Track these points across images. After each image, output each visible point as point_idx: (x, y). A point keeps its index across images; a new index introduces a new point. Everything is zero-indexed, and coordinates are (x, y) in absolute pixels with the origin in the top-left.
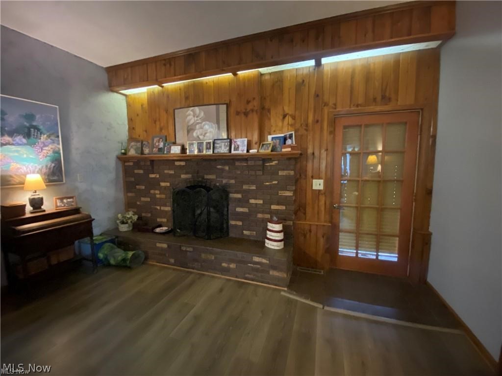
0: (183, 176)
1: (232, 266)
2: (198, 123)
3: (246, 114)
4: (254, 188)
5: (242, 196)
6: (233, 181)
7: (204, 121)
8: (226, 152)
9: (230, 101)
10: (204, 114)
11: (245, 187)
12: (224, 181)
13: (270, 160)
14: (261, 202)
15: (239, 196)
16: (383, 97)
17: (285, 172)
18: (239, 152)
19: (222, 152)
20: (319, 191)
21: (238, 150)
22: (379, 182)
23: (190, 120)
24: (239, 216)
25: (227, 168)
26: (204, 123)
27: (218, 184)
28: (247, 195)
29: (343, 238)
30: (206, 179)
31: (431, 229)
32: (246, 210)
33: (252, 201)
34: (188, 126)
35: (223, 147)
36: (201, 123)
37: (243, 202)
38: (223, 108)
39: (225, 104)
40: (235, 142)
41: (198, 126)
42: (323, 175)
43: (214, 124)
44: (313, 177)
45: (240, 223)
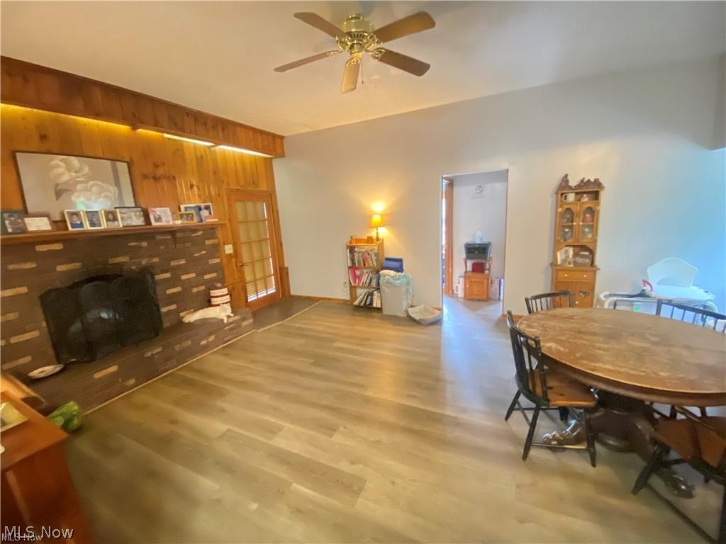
0: (60, 268)
1: (212, 338)
2: (81, 182)
3: (156, 179)
4: (183, 262)
5: (172, 274)
6: (156, 260)
7: (92, 180)
8: (140, 224)
9: (131, 159)
10: (90, 169)
11: (173, 263)
12: (144, 262)
13: (195, 231)
14: (194, 275)
15: (168, 275)
16: (253, 183)
17: (212, 241)
18: (163, 223)
19: (134, 224)
20: (231, 254)
21: (161, 222)
22: (260, 241)
23: (61, 175)
24: (172, 299)
25: (145, 244)
26: (91, 183)
27: (134, 268)
28: (177, 272)
29: (250, 288)
30: (112, 264)
31: (286, 266)
32: (178, 289)
33: (184, 277)
34: (57, 185)
35: (134, 218)
36: (86, 182)
37: (174, 281)
38: (122, 167)
39: (125, 162)
40: (154, 211)
41: (79, 187)
42: (230, 240)
43: (111, 185)
44: (224, 244)
45: (174, 307)
